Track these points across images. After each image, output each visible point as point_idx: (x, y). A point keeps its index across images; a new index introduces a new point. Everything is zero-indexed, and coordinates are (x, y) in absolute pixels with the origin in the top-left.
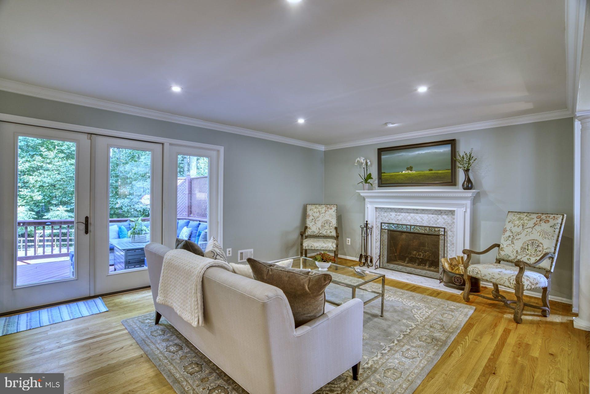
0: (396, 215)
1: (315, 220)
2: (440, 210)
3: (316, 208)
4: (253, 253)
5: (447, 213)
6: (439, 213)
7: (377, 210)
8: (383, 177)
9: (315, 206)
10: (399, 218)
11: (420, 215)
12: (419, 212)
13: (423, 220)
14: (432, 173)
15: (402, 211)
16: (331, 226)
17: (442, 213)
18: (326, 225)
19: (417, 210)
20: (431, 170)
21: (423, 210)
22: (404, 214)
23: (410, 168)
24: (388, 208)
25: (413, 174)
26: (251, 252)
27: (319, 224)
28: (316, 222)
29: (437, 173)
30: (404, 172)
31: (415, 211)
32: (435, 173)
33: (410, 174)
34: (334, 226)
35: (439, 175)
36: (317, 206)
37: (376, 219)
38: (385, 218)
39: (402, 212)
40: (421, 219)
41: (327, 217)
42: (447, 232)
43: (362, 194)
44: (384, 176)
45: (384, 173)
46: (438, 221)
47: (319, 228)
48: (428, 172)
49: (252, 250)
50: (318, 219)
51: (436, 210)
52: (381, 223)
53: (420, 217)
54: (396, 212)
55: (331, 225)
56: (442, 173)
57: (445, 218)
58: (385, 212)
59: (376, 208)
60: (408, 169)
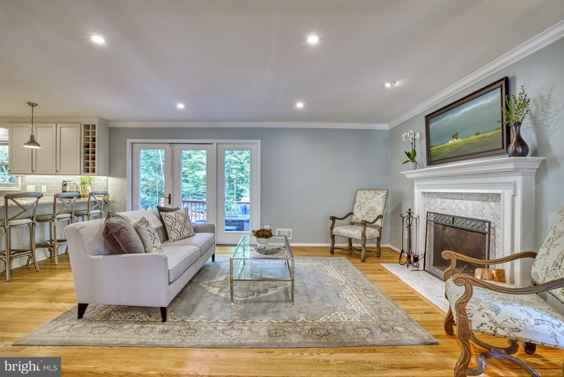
0: (441, 202)
1: (360, 206)
2: (486, 194)
3: (364, 193)
4: (291, 232)
5: (494, 199)
6: (486, 198)
7: (426, 195)
8: (432, 152)
9: (363, 191)
10: (445, 205)
11: (464, 202)
12: (463, 197)
13: (467, 209)
14: (479, 138)
15: (447, 196)
16: (376, 214)
17: (488, 198)
18: (370, 212)
19: (461, 194)
20: (478, 134)
21: (468, 194)
22: (449, 200)
23: (455, 136)
24: (434, 193)
25: (459, 143)
26: (290, 231)
27: (364, 211)
28: (361, 208)
29: (485, 137)
30: (450, 142)
31: (460, 197)
32: (482, 137)
33: (456, 144)
34: (378, 213)
35: (487, 139)
36: (366, 191)
37: (424, 207)
38: (432, 206)
39: (447, 198)
40: (466, 207)
41: (373, 204)
42: (494, 229)
43: (408, 176)
44: (433, 150)
45: (433, 147)
46: (484, 211)
47: (363, 215)
48: (474, 137)
49: (291, 230)
50: (363, 206)
51: (482, 194)
52: (428, 213)
53: (464, 204)
54: (441, 198)
55: (376, 212)
56: (490, 136)
57: (492, 206)
58: (432, 198)
59: (424, 193)
60: (453, 137)
